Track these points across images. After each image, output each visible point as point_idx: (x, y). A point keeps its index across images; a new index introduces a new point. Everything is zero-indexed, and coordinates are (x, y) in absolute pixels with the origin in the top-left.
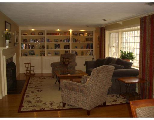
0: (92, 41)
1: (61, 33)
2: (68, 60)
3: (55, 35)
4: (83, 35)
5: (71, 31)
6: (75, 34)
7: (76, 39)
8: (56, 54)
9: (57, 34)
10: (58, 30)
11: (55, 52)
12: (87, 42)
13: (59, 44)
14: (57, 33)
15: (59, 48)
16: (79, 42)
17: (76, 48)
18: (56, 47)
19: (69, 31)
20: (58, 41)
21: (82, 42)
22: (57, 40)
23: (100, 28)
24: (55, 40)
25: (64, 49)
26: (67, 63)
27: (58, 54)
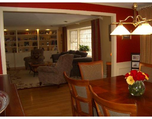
0: (56, 38)
1: (30, 32)
2: (37, 54)
4: (48, 33)
5: (38, 30)
6: (41, 33)
7: (42, 37)
8: (26, 50)
10: (27, 30)
12: (51, 39)
14: (27, 32)
15: (28, 45)
16: (45, 40)
17: (43, 44)
19: (37, 31)
21: (48, 39)
22: (27, 39)
23: (63, 27)
24: (25, 39)
25: (33, 46)
26: (37, 57)
27: (28, 50)
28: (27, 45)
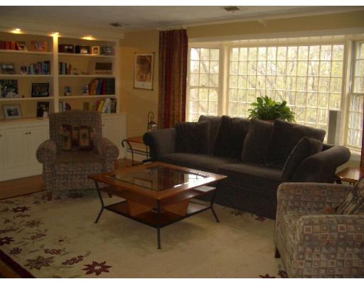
0: (109, 71)
1: (24, 43)
2: (85, 131)
3: (5, 49)
4: (89, 52)
5: (55, 37)
6: (66, 47)
7: (66, 64)
8: (10, 113)
9: (10, 43)
10: (17, 31)
11: (6, 108)
12: (97, 73)
13: (16, 81)
14: (13, 42)
15: (16, 92)
16: (76, 74)
17: (69, 91)
18: (7, 92)
19: (52, 38)
20: (12, 70)
21: (83, 73)
22: (11, 67)
23: (160, 32)
24: (4, 67)
25: (33, 96)
26: (84, 143)
27: (17, 114)
28: (11, 93)
